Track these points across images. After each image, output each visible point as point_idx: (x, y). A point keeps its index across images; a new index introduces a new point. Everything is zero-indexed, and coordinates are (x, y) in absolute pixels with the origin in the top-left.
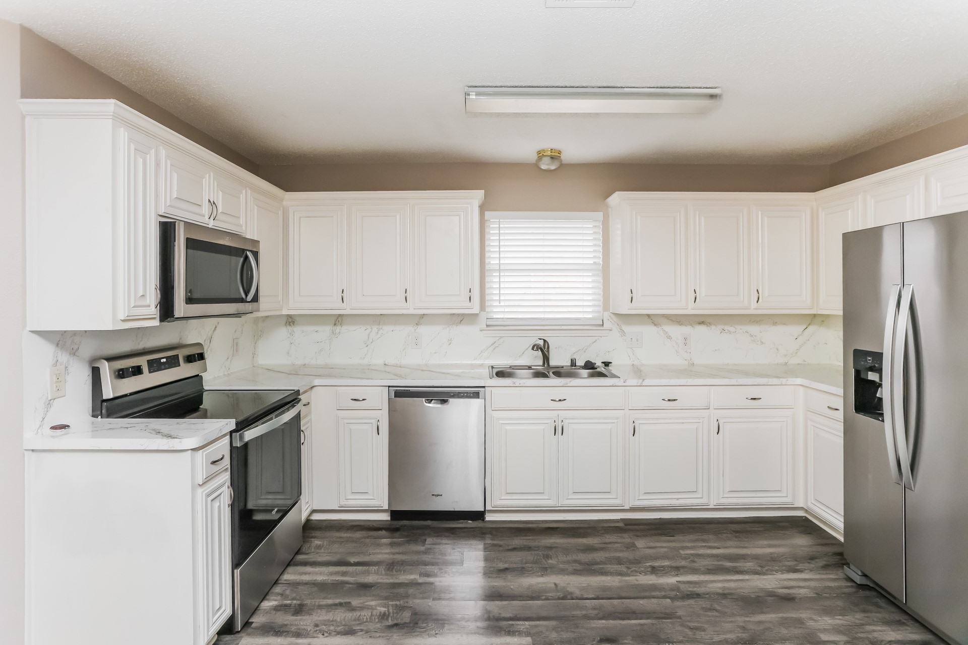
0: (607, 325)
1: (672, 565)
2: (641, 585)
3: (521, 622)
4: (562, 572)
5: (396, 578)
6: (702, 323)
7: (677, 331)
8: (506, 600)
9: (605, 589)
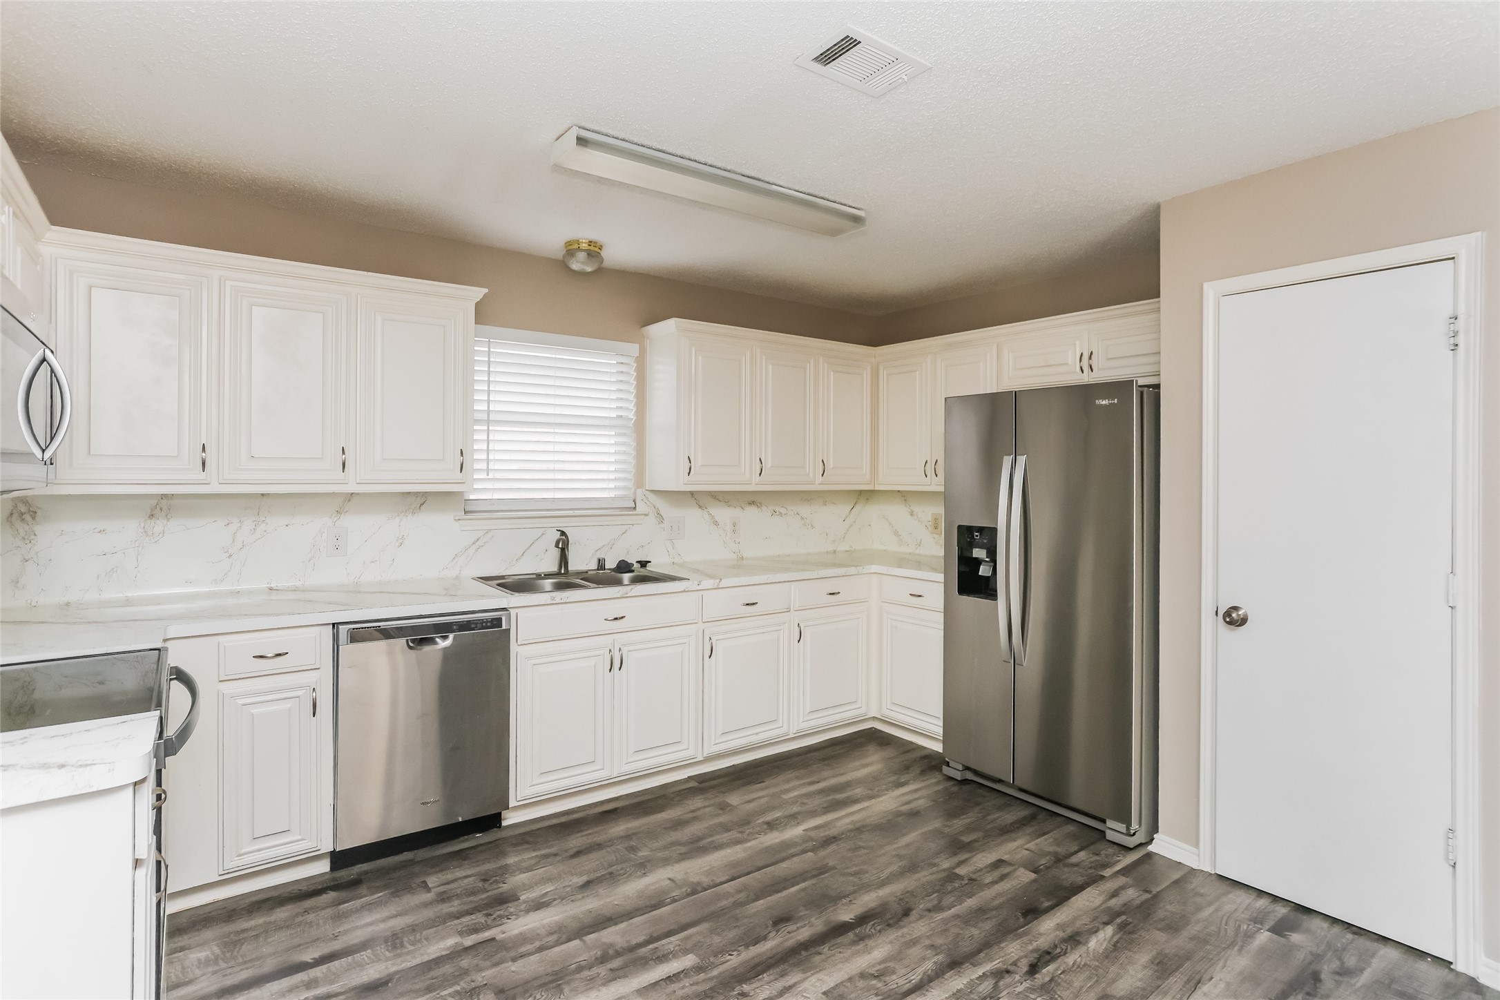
0: (641, 508)
1: (785, 814)
2: (769, 847)
3: (664, 942)
4: (666, 862)
5: (422, 955)
6: (752, 503)
7: (724, 514)
8: (622, 922)
9: (733, 865)
